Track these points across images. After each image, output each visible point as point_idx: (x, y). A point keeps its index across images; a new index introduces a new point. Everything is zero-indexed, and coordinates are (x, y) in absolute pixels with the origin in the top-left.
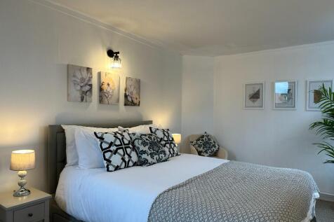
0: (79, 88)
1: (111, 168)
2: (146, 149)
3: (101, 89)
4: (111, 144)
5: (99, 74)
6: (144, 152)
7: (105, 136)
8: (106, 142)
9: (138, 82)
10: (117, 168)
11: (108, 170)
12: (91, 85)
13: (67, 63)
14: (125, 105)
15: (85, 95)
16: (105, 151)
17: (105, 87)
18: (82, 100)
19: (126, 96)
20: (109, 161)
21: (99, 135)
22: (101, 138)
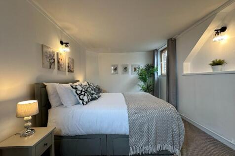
0: (48, 60)
1: (85, 103)
2: (93, 92)
3: (58, 62)
4: (81, 91)
5: (58, 53)
6: (94, 94)
7: (77, 87)
8: (79, 90)
9: (73, 60)
10: (87, 103)
11: (84, 105)
12: (54, 59)
13: (42, 44)
14: (68, 72)
15: (51, 64)
16: (79, 95)
17: (60, 61)
18: (50, 68)
19: (68, 67)
20: (83, 100)
21: (74, 87)
22: (76, 88)
